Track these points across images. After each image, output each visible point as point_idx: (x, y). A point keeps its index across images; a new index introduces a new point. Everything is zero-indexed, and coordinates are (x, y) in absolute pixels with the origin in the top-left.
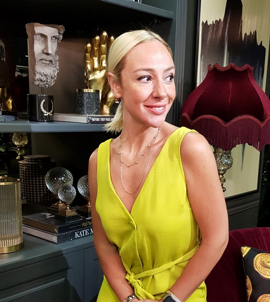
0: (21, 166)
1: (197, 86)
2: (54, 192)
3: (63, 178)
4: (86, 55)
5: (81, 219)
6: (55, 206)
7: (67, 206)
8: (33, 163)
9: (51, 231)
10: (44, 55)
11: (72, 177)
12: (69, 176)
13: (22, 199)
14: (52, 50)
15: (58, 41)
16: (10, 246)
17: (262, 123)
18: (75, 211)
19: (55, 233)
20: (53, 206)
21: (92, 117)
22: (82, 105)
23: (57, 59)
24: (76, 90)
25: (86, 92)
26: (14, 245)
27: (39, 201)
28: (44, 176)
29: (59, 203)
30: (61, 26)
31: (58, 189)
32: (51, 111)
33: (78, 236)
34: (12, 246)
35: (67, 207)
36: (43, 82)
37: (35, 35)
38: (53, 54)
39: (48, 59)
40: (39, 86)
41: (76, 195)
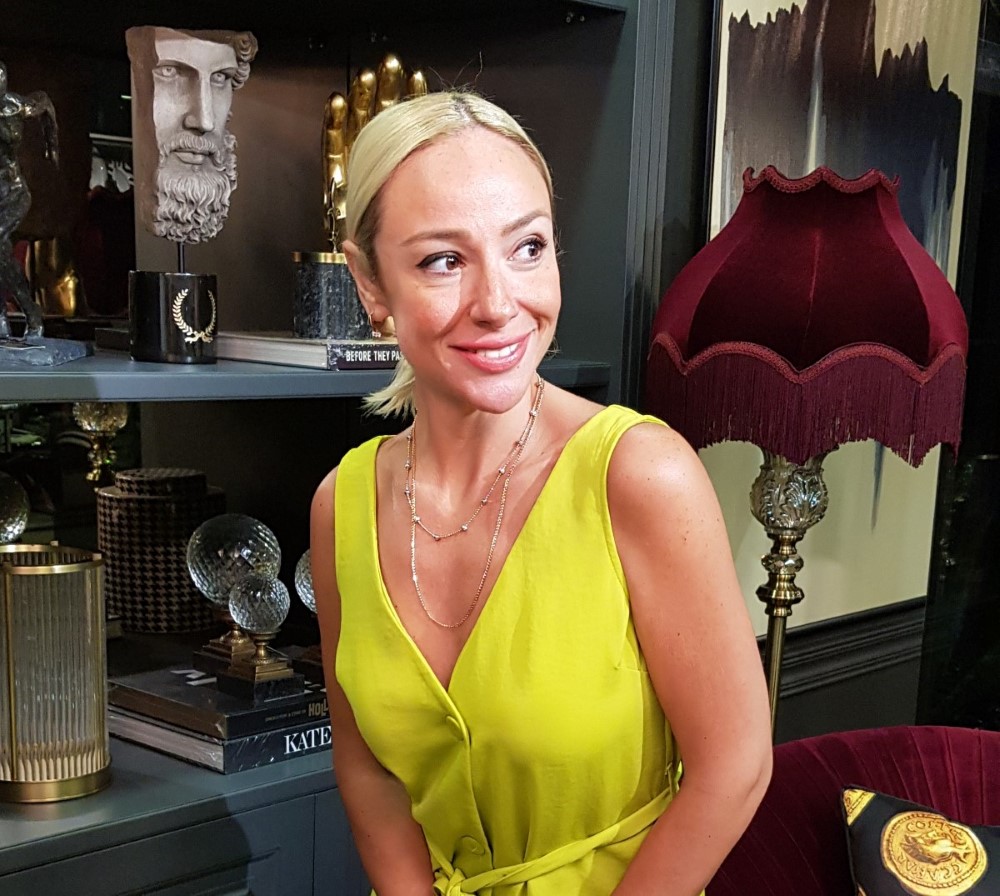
0: (104, 506)
1: (712, 237)
2: (216, 598)
3: (246, 552)
4: (328, 134)
5: (306, 692)
6: (218, 645)
7: (258, 647)
8: (148, 496)
9: (205, 731)
10: (188, 133)
11: (279, 549)
12: (266, 545)
13: (107, 620)
14: (215, 116)
15: (236, 84)
16: (66, 777)
17: (922, 370)
18: (286, 664)
19: (218, 739)
20: (214, 644)
21: (344, 346)
22: (312, 307)
23: (231, 146)
24: (293, 255)
25: (325, 264)
26: (79, 775)
27: (166, 628)
28: (184, 542)
29: (232, 636)
30: (245, 36)
31: (229, 590)
32: (208, 324)
33: (295, 750)
34: (72, 779)
35: (257, 651)
36: (183, 224)
37: (159, 67)
38: (218, 130)
39: (200, 149)
40: (169, 238)
41: (290, 609)
